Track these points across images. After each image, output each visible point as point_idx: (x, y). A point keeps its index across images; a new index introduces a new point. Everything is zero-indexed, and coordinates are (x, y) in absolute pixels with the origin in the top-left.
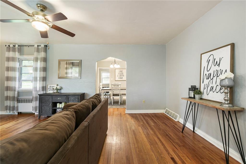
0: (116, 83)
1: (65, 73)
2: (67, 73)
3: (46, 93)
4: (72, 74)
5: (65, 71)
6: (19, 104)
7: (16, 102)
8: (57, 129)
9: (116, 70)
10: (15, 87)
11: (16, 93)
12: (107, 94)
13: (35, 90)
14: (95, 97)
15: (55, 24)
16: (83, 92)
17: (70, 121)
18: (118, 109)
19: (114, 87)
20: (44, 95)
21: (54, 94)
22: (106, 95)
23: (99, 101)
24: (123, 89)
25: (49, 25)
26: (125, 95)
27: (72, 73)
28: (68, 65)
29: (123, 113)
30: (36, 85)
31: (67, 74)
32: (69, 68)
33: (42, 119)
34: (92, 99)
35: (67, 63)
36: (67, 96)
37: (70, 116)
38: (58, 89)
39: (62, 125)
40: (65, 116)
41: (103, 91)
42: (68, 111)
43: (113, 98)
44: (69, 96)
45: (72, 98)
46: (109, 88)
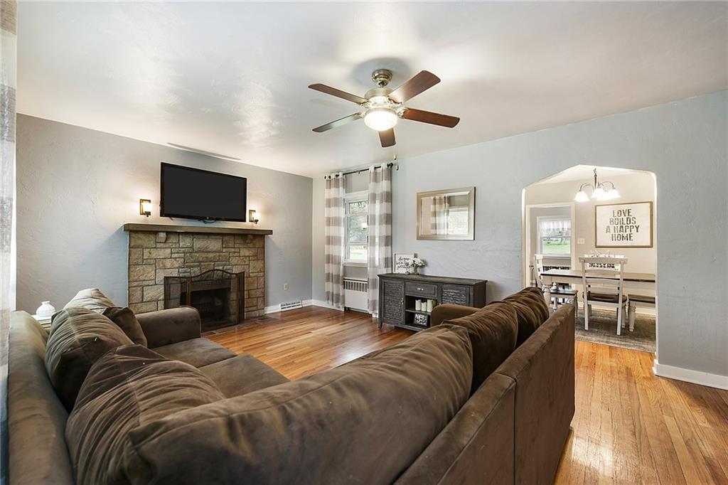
0: (602, 256)
1: (430, 225)
2: (435, 226)
3: (392, 273)
4: (447, 228)
5: (432, 220)
6: (346, 290)
7: (341, 287)
8: (428, 378)
9: (597, 207)
10: (340, 257)
11: (341, 267)
12: (561, 289)
13: (372, 266)
14: (523, 297)
15: (409, 107)
16: (483, 278)
17: (460, 363)
18: (614, 352)
19: (592, 268)
20: (389, 277)
21: (408, 277)
22: (557, 292)
23: (539, 311)
24: (638, 281)
25: (397, 112)
26: (651, 301)
27: (449, 227)
28: (437, 206)
29: (639, 372)
30: (374, 254)
31: (436, 228)
32: (440, 212)
33: (385, 331)
34: (515, 303)
35: (435, 199)
36: (440, 285)
37: (459, 346)
38: (417, 266)
39: (442, 370)
40: (445, 345)
41: (548, 281)
42: (452, 330)
43: (589, 306)
44: (444, 286)
45: (452, 292)
46: (567, 270)
